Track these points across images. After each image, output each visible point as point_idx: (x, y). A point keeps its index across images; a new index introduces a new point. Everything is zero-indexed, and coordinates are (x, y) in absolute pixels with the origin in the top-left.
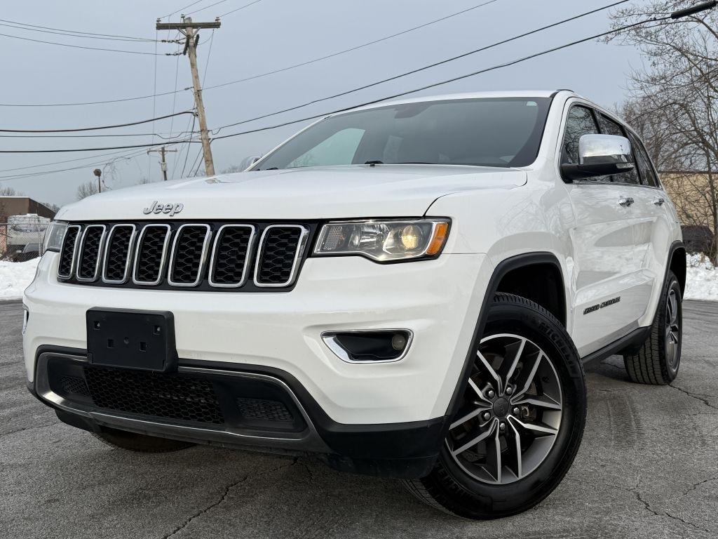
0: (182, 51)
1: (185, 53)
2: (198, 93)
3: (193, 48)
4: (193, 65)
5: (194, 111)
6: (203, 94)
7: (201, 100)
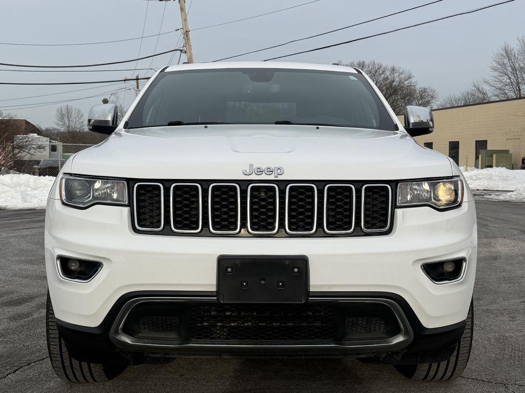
2: (187, 33)
4: (183, 9)
7: (189, 39)
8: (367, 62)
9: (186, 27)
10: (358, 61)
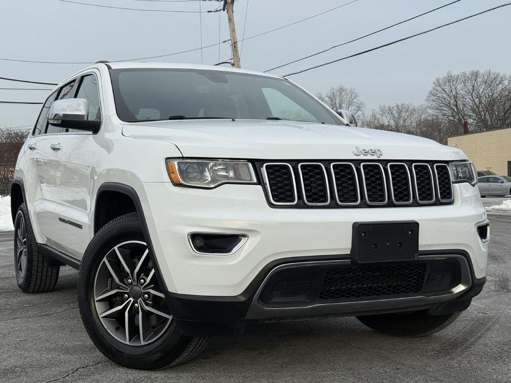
0: (222, 8)
1: (224, 10)
2: (234, 45)
3: (231, 6)
4: (230, 20)
5: (230, 61)
6: (239, 45)
7: (237, 51)
8: (482, 71)
9: (233, 39)
10: (471, 70)
